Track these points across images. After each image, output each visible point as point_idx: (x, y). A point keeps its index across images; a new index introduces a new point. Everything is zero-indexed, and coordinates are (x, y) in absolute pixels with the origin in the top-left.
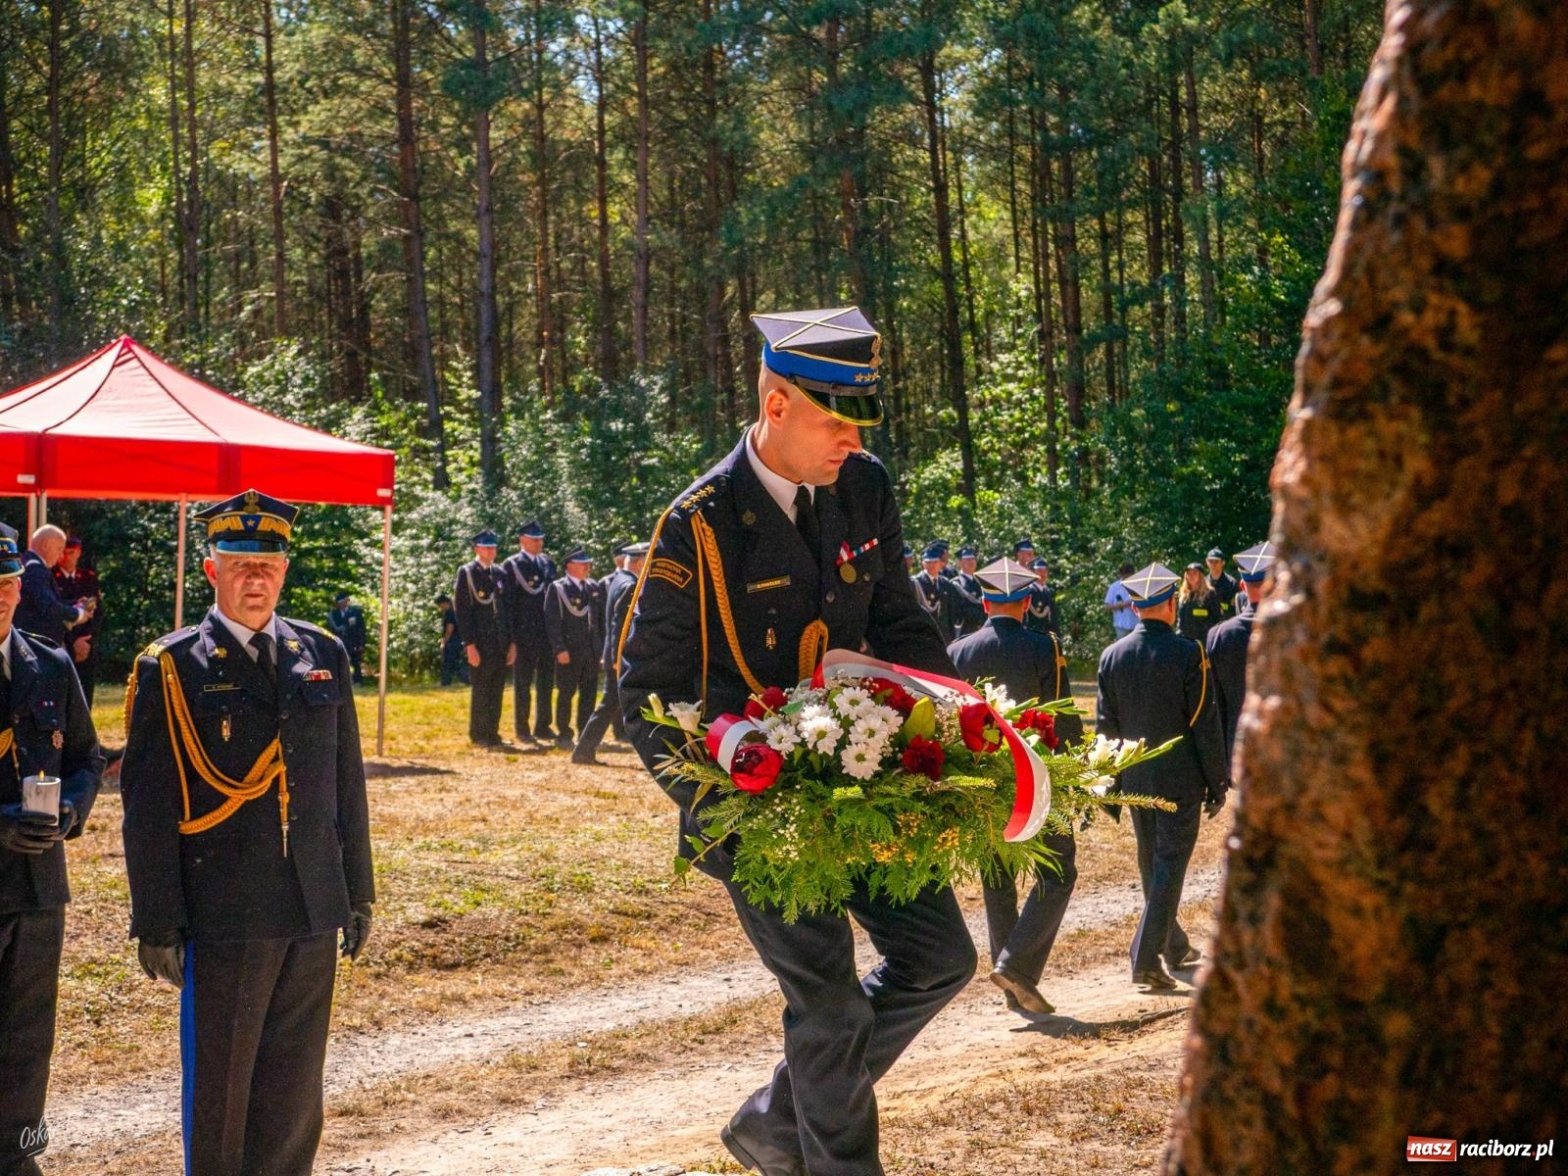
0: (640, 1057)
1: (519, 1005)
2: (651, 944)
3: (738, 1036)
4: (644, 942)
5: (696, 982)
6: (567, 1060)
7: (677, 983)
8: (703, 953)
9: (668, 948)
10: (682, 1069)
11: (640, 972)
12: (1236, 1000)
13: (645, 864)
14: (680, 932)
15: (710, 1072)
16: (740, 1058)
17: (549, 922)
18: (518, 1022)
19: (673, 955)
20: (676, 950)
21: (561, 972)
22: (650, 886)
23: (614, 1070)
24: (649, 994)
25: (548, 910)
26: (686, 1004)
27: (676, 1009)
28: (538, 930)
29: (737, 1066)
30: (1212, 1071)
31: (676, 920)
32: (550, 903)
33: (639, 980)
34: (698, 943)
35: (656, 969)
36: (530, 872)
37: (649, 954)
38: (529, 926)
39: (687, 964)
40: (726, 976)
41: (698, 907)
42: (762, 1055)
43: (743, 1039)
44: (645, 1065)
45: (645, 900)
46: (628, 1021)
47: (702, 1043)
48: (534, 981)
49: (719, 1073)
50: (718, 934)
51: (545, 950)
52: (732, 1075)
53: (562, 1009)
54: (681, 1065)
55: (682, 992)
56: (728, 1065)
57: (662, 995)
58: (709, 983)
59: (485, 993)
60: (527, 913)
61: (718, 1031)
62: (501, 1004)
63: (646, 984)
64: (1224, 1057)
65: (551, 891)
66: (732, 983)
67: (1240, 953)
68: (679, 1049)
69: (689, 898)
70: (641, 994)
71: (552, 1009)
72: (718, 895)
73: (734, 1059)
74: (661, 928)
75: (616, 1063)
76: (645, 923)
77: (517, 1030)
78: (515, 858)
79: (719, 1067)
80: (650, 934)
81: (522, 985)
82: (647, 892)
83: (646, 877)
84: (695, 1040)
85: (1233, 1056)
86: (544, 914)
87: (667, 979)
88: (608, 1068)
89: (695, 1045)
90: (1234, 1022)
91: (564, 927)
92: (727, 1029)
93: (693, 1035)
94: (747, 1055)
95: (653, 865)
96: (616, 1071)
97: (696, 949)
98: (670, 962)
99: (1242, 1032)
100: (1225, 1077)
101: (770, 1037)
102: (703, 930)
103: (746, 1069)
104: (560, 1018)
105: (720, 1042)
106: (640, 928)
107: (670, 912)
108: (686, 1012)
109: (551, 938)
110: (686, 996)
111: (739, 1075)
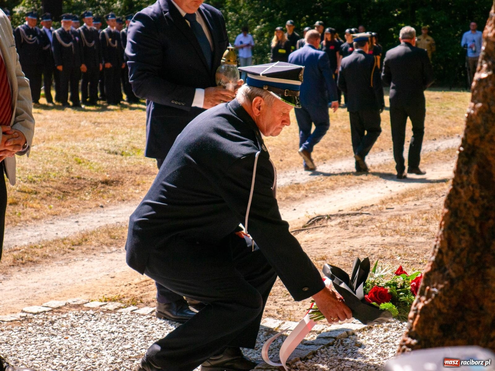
0: (45, 257)
2: (39, 206)
3: (89, 246)
4: (35, 205)
5: (62, 223)
7: (53, 224)
8: (63, 210)
9: (47, 207)
10: (66, 261)
11: (35, 219)
12: (461, 198)
13: (32, 168)
14: (51, 200)
15: (79, 262)
16: (92, 256)
19: (49, 211)
20: (50, 208)
22: (35, 179)
23: (34, 262)
24: (41, 229)
26: (60, 233)
27: (55, 235)
29: (91, 260)
30: (452, 220)
31: (49, 195)
33: (34, 222)
34: (60, 205)
35: (42, 218)
37: (37, 210)
39: (56, 215)
40: (76, 220)
41: (59, 189)
42: (101, 255)
43: (92, 247)
44: (48, 260)
45: (33, 185)
46: (34, 241)
47: (73, 249)
49: (83, 262)
50: (69, 201)
52: (89, 263)
54: (65, 259)
55: (56, 228)
56: (87, 259)
57: (47, 229)
58: (68, 223)
61: (80, 244)
63: (39, 224)
64: (456, 215)
66: (80, 223)
67: (462, 183)
68: (62, 252)
69: (55, 185)
70: (36, 229)
72: (68, 183)
73: (89, 256)
74: (42, 199)
75: (35, 259)
76: (34, 196)
79: (83, 260)
80: (37, 201)
82: (34, 182)
83: (33, 175)
84: (69, 248)
85: (459, 215)
87: (48, 222)
88: (31, 261)
89: (70, 251)
90: (459, 204)
92: (84, 243)
93: (69, 246)
94: (95, 255)
95: (35, 169)
96: (35, 263)
97: (60, 208)
98: (48, 214)
99: (462, 207)
100: (456, 221)
101: (104, 247)
102: (62, 199)
103: (95, 261)
105: (81, 249)
106: (32, 199)
107: (46, 191)
108: (61, 235)
110: (58, 230)
111: (92, 263)
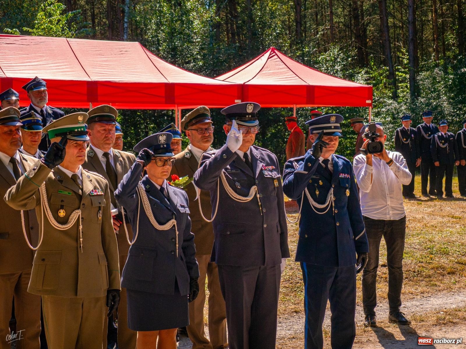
1: (419, 297)
6: (435, 318)
17: (431, 266)
18: (418, 304)
21: (436, 285)
25: (431, 261)
28: (427, 269)
32: (431, 259)
36: (423, 246)
38: (423, 267)
46: (462, 305)
48: (425, 289)
51: (430, 276)
53: (436, 299)
59: (405, 292)
60: (422, 262)
62: (412, 296)
65: (432, 254)
71: (432, 299)
75: (455, 321)
77: (417, 306)
78: (418, 241)
81: (420, 289)
86: (429, 263)
88: (452, 322)
91: (437, 268)
96: (455, 324)
104: (435, 303)
109: (431, 272)
